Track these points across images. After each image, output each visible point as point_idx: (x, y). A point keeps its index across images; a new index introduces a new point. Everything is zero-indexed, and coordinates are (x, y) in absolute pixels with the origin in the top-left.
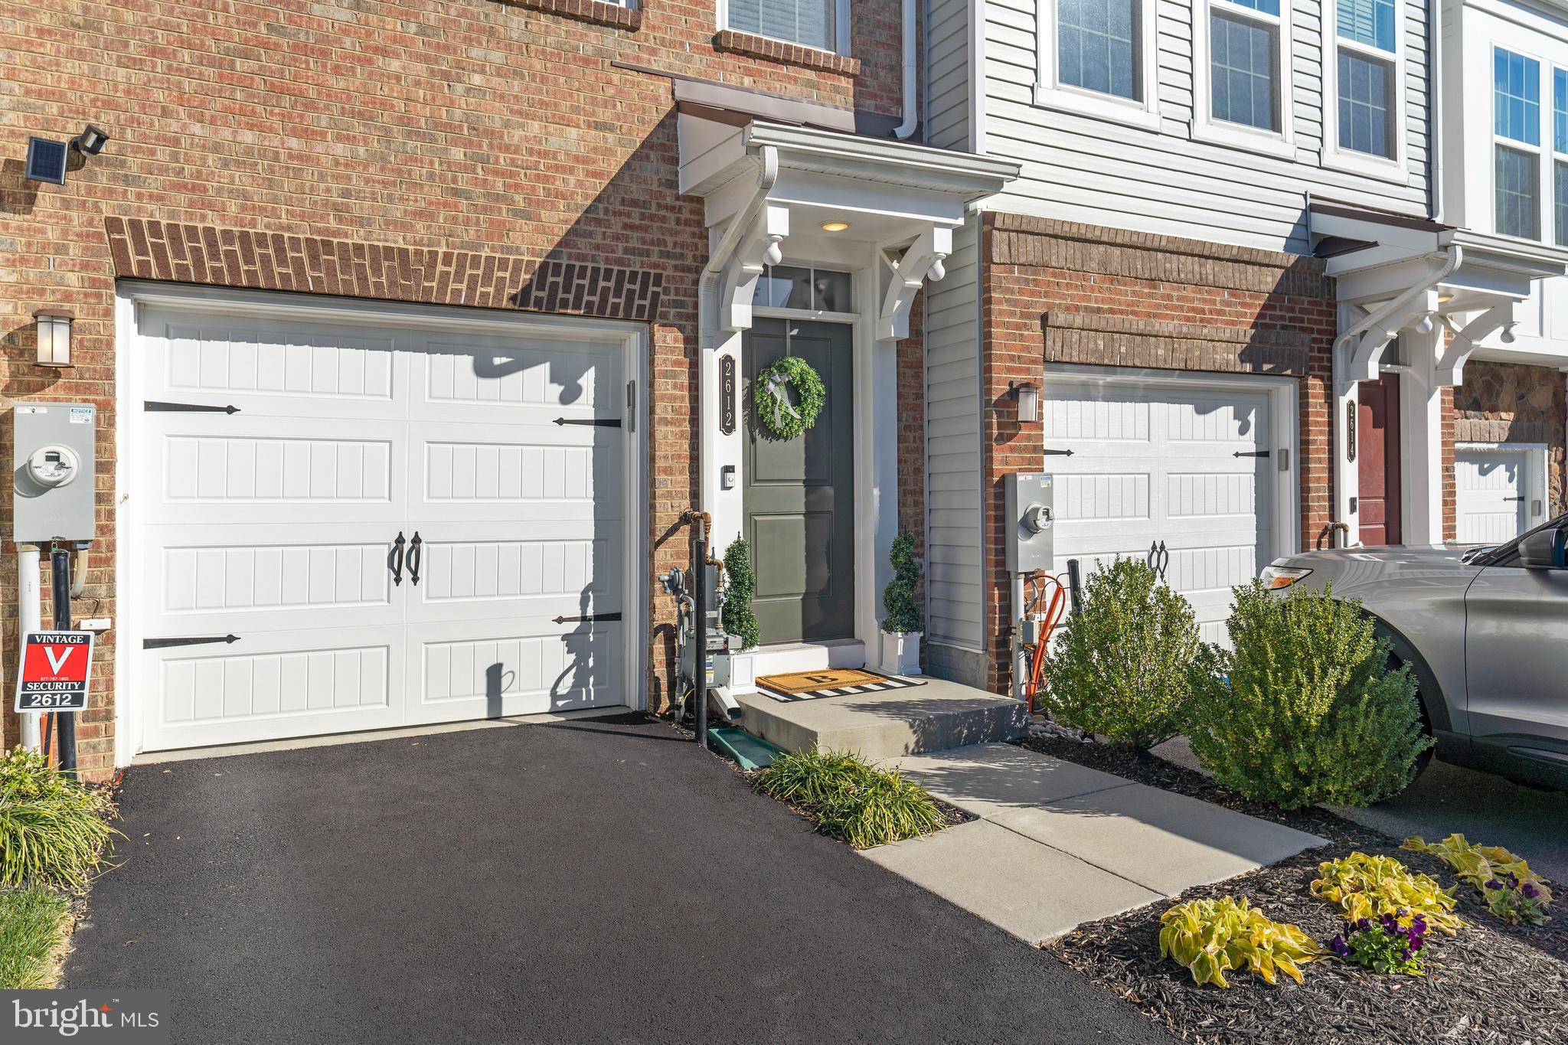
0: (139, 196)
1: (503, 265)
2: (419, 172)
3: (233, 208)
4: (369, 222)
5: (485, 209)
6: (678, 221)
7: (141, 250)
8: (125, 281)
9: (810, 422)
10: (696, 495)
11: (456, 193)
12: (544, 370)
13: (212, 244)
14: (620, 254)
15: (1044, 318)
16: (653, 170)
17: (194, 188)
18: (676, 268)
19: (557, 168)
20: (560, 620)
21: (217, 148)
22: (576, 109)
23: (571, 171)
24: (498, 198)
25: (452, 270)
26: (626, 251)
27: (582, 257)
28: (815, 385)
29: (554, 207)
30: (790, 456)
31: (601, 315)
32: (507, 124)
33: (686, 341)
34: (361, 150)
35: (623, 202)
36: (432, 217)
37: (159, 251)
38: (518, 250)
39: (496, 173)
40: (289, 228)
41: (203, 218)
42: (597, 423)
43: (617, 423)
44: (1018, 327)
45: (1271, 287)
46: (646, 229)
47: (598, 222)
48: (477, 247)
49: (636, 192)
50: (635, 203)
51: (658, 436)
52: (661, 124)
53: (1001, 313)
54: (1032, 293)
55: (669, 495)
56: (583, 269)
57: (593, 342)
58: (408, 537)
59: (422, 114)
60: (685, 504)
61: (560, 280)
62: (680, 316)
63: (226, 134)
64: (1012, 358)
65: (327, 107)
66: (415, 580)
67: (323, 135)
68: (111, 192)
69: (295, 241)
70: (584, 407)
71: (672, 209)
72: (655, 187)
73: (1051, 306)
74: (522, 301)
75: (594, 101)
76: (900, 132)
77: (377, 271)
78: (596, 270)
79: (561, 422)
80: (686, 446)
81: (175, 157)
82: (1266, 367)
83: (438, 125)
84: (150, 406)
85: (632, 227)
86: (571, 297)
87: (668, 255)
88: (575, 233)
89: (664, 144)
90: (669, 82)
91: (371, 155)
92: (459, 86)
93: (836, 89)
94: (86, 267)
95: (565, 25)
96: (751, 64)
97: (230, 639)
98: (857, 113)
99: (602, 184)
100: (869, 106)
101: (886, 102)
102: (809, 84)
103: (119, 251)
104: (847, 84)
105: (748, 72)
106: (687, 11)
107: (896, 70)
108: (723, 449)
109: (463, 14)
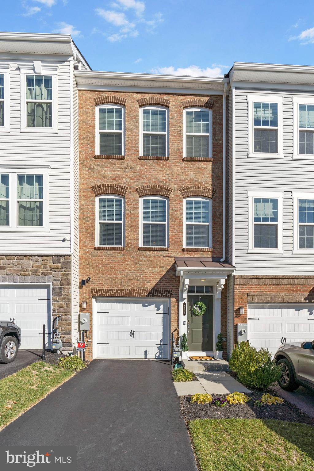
0: (95, 285)
1: (145, 291)
2: (132, 278)
3: (106, 286)
4: (125, 286)
5: (142, 282)
6: (176, 281)
7: (95, 292)
8: (93, 297)
9: (203, 313)
10: (178, 326)
11: (138, 280)
12: (154, 305)
13: (104, 291)
14: (165, 287)
15: (248, 294)
16: (171, 274)
17: (101, 284)
18: (175, 289)
19: (154, 275)
20: (157, 344)
21: (104, 278)
22: (157, 265)
23: (156, 275)
24: (144, 280)
25: (137, 292)
26: (166, 286)
27: (158, 288)
28: (204, 307)
29: (154, 281)
30: (200, 319)
31: (161, 297)
32: (146, 269)
33: (177, 300)
34: (124, 275)
35: (166, 279)
36: (134, 284)
37: (97, 292)
38: (147, 288)
39: (144, 277)
40: (114, 288)
41: (103, 287)
42: (163, 314)
43: (167, 314)
44: (241, 296)
46: (169, 283)
47: (161, 282)
48: (141, 288)
49: (168, 277)
50: (168, 279)
51: (172, 316)
52: (173, 265)
53: (237, 294)
54: (245, 289)
55: (174, 325)
56: (158, 290)
57: (163, 301)
58: (133, 331)
59: (133, 270)
60: (177, 327)
61: (154, 292)
62: (176, 296)
63: (105, 276)
64: (240, 302)
65: (119, 270)
66: (134, 337)
67: (118, 274)
68: (91, 285)
69: (114, 290)
70: (161, 311)
71: (174, 279)
72: (171, 276)
73: (250, 292)
74: (148, 296)
75: (160, 263)
76: (221, 260)
77: (126, 293)
78: (160, 290)
79: (157, 313)
80: (177, 317)
81: (99, 280)
82: (312, 301)
83: (135, 271)
84: (98, 312)
85: (167, 283)
86: (156, 295)
87: (174, 287)
88: (157, 284)
89: (173, 268)
90: (174, 258)
91: (125, 276)
92: (138, 264)
93: (208, 254)
94: (88, 295)
95: (155, 252)
96: (190, 252)
97: (108, 344)
98: (212, 258)
99: (161, 276)
100: (215, 256)
101: (219, 255)
102: (202, 254)
103: (92, 292)
104: (210, 253)
105: (189, 254)
106: (177, 246)
107: (221, 249)
108: (183, 318)
109: (139, 253)
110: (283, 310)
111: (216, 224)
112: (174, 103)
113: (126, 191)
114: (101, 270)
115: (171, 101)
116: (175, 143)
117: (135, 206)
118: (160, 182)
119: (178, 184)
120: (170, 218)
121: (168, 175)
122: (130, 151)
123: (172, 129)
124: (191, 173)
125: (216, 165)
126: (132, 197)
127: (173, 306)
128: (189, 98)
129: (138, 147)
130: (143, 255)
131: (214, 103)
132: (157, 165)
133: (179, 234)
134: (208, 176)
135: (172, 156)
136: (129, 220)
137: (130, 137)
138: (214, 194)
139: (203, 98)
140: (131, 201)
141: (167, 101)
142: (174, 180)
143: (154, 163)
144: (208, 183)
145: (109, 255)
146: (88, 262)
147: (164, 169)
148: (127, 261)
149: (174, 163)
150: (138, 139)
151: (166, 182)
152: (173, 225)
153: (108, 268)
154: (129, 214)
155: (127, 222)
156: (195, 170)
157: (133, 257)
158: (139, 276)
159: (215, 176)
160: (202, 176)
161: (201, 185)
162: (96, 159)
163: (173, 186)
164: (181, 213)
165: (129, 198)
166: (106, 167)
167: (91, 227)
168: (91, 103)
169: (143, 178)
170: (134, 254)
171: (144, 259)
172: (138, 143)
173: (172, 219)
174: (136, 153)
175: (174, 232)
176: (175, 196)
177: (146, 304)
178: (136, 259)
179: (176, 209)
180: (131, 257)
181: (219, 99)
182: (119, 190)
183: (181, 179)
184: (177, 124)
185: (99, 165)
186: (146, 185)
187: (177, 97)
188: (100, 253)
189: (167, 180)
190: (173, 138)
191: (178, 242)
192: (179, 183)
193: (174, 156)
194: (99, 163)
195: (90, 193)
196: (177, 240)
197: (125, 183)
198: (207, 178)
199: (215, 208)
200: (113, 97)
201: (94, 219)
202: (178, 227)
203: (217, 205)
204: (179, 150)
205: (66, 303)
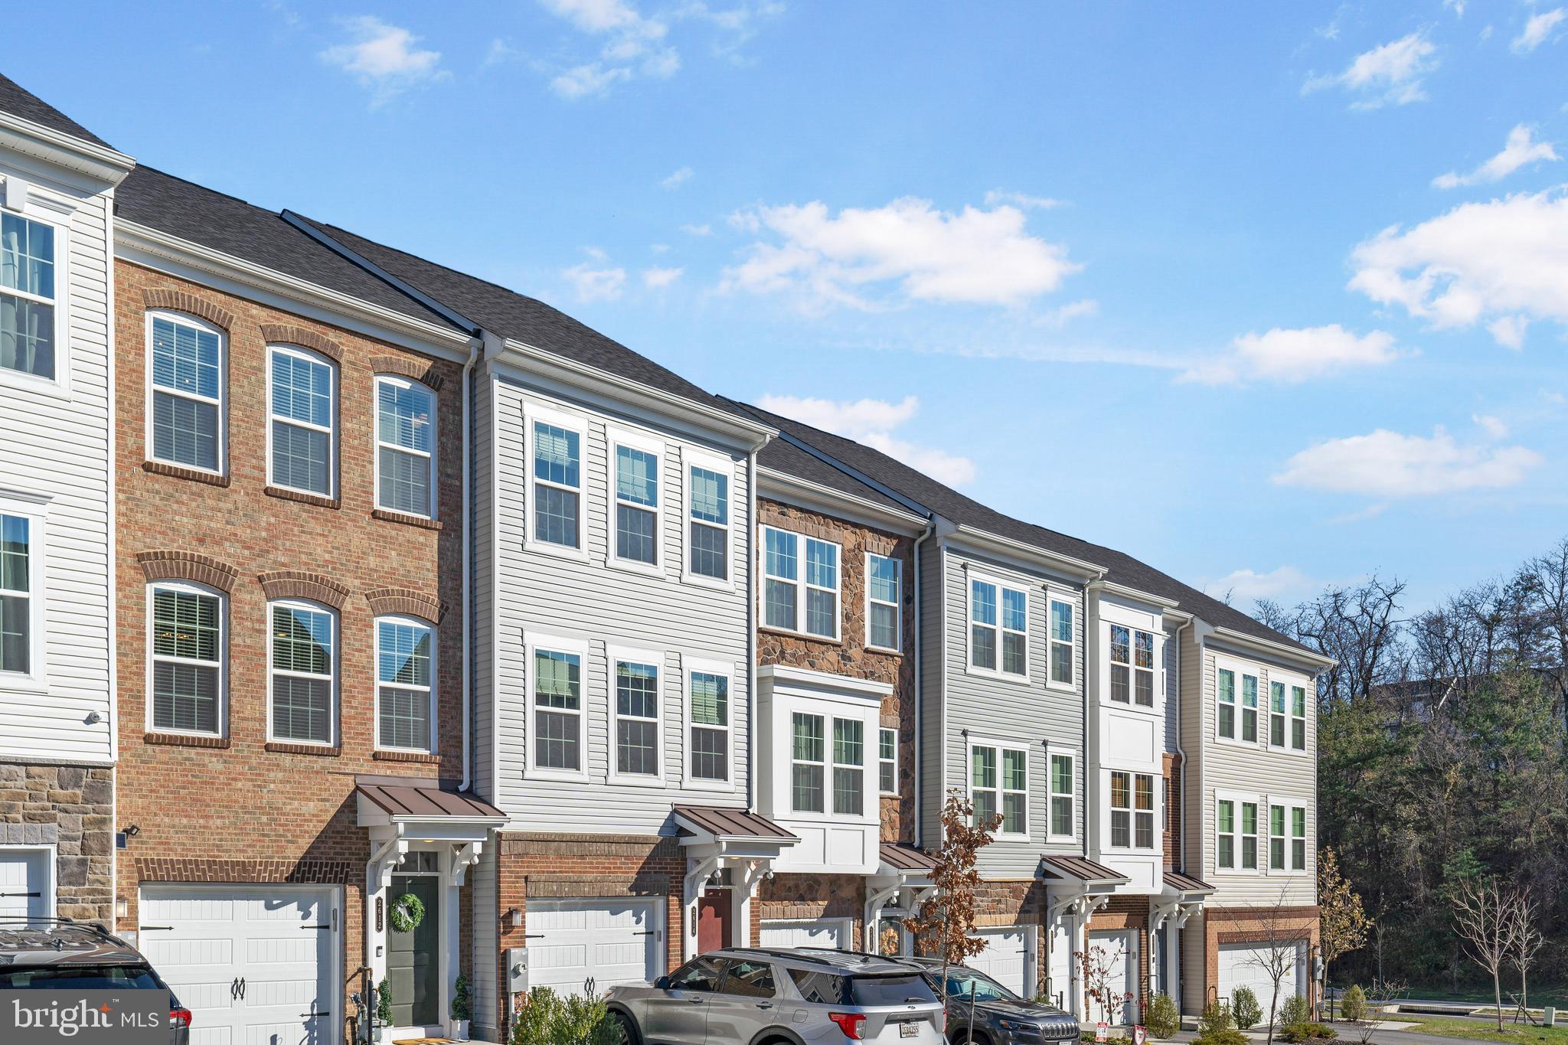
0: (147, 848)
1: (283, 864)
2: (249, 828)
3: (180, 850)
4: (230, 851)
5: (275, 841)
6: (357, 838)
7: (148, 871)
8: (141, 882)
9: (417, 924)
10: (365, 959)
11: (264, 835)
12: (295, 905)
13: (173, 866)
14: (332, 855)
15: (526, 877)
16: (345, 818)
17: (166, 843)
18: (356, 859)
19: (305, 821)
20: (303, 1015)
21: (174, 826)
22: (313, 794)
23: (311, 821)
24: (281, 836)
25: (262, 868)
26: (334, 853)
27: (315, 858)
28: (420, 907)
29: (304, 837)
30: (408, 940)
31: (324, 882)
32: (284, 804)
33: (360, 891)
34: (227, 821)
35: (333, 832)
36: (254, 846)
37: (154, 870)
38: (289, 858)
39: (280, 825)
40: (200, 856)
41: (169, 855)
42: (318, 927)
43: (327, 927)
45: (648, 854)
46: (343, 843)
47: (323, 842)
48: (272, 857)
49: (339, 828)
50: (338, 832)
51: (348, 934)
52: (350, 796)
53: (505, 876)
54: (521, 866)
55: (353, 959)
56: (316, 863)
57: (317, 892)
58: (240, 979)
59: (250, 803)
60: (360, 963)
61: (306, 869)
62: (358, 880)
63: (177, 820)
64: (511, 897)
65: (214, 805)
66: (242, 997)
67: (212, 817)
68: (137, 848)
69: (203, 861)
70: (313, 920)
71: (354, 833)
72: (347, 824)
73: (531, 871)
74: (290, 879)
75: (320, 790)
76: (462, 788)
77: (233, 870)
78: (321, 863)
79: (303, 927)
80: (360, 937)
81: (159, 832)
82: (644, 893)
83: (256, 808)
85: (337, 843)
86: (311, 876)
87: (353, 854)
88: (313, 847)
89: (350, 806)
90: (353, 777)
91: (231, 823)
92: (265, 790)
93: (430, 770)
94: (128, 878)
95: (309, 758)
96: (390, 764)
98: (441, 780)
99: (324, 825)
100: (446, 776)
101: (454, 774)
102: (417, 769)
103: (140, 871)
104: (435, 767)
105: (389, 768)
106: (361, 744)
107: (460, 757)
108: (378, 939)
109: (267, 759)
110: (590, 912)
111: (449, 693)
112: (352, 358)
113: (233, 580)
114: (164, 802)
115: (346, 349)
116: (356, 465)
117: (257, 626)
118: (319, 566)
119: (361, 578)
120: (343, 667)
121: (338, 548)
122: (243, 466)
123: (349, 425)
124: (393, 553)
125: (448, 541)
126: (248, 597)
127: (351, 907)
128: (387, 353)
129: (263, 459)
130: (278, 765)
131: (442, 380)
132: (312, 518)
133: (365, 714)
134: (429, 565)
135: (347, 498)
136: (241, 664)
137: (244, 425)
138: (443, 614)
139: (419, 359)
140: (247, 608)
141: (334, 346)
142: (352, 566)
143: (305, 511)
144: (431, 586)
145: (187, 759)
146: (128, 778)
147: (330, 532)
148: (235, 779)
149: (352, 520)
150: (264, 437)
151: (334, 569)
152: (350, 686)
153: (184, 799)
154: (239, 645)
155: (236, 669)
156: (400, 545)
157: (250, 769)
158: (268, 825)
159: (445, 568)
160: (415, 563)
161: (415, 588)
162: (149, 474)
163: (350, 582)
164: (368, 657)
165: (241, 602)
166: (177, 502)
167: (135, 673)
168: (132, 300)
169: (277, 549)
170: (254, 762)
171: (280, 775)
172: (263, 448)
173: (349, 671)
174: (256, 473)
175: (352, 707)
176: (355, 608)
177: (275, 902)
178: (260, 775)
179: (357, 645)
180: (247, 768)
181: (453, 372)
182: (216, 573)
183: (369, 564)
184: (360, 413)
185: (158, 492)
186: (284, 570)
187: (359, 341)
188: (162, 752)
189: (336, 563)
190: (350, 453)
191: (362, 734)
192: (364, 574)
193: (353, 499)
194: (157, 486)
195: (132, 572)
196: (360, 728)
197: (229, 555)
198: (428, 570)
199: (446, 652)
200: (196, 299)
201: (144, 651)
202: (362, 693)
203: (450, 643)
204: (364, 486)
205: (96, 906)
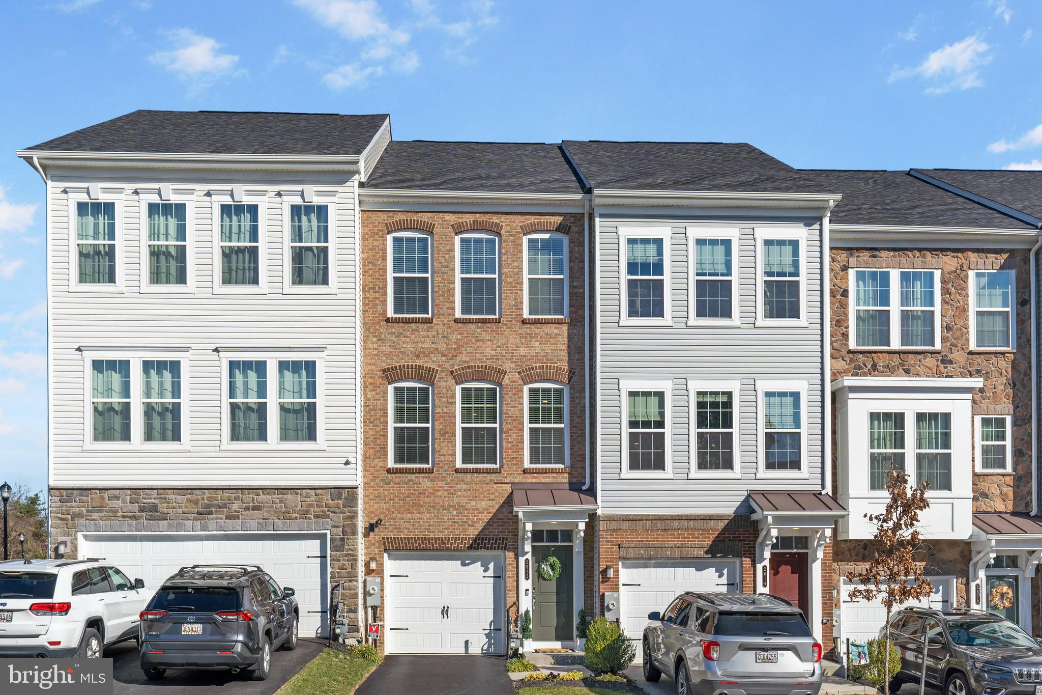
0: (388, 532)
1: (466, 539)
2: (446, 518)
3: (406, 532)
4: (434, 532)
5: (461, 525)
6: (513, 522)
7: (388, 543)
8: (386, 550)
9: (557, 575)
10: (518, 597)
11: (454, 522)
12: (479, 563)
13: (402, 541)
14: (496, 533)
15: (619, 545)
16: (505, 509)
17: (398, 528)
18: (512, 535)
19: (479, 513)
20: (484, 630)
22: (484, 497)
23: (483, 513)
24: (464, 522)
25: (453, 541)
26: (498, 532)
27: (485, 535)
28: (558, 565)
29: (479, 523)
30: (552, 586)
31: (491, 549)
32: (467, 503)
33: (515, 555)
34: (433, 515)
35: (497, 519)
36: (449, 529)
37: (392, 543)
38: (469, 535)
39: (464, 516)
40: (417, 535)
41: (400, 535)
42: (494, 577)
43: (500, 577)
44: (609, 548)
45: (723, 527)
46: (503, 526)
47: (490, 525)
48: (460, 535)
49: (501, 516)
50: (500, 519)
51: (507, 581)
52: (508, 497)
53: (603, 545)
54: (615, 538)
55: (510, 597)
56: (486, 538)
57: (493, 556)
58: (446, 607)
59: (446, 504)
60: (515, 599)
61: (480, 541)
62: (513, 548)
63: (405, 515)
64: (608, 558)
65: (425, 506)
66: (448, 617)
67: (424, 512)
68: (383, 531)
69: (418, 538)
70: (491, 573)
71: (511, 519)
72: (506, 514)
73: (623, 541)
74: (470, 548)
75: (489, 493)
76: (584, 488)
77: (436, 544)
78: (490, 538)
79: (484, 577)
80: (515, 584)
81: (395, 522)
82: (718, 555)
83: (450, 506)
84: (391, 576)
85: (500, 526)
86: (483, 546)
87: (510, 532)
88: (484, 529)
89: (509, 502)
90: (510, 485)
91: (435, 516)
92: (455, 496)
93: (563, 478)
94: (378, 548)
95: (481, 475)
96: (535, 475)
97: (407, 629)
98: (570, 483)
99: (491, 515)
100: (574, 480)
101: (580, 478)
102: (554, 477)
103: (384, 543)
104: (566, 475)
105: (534, 478)
106: (515, 465)
107: (584, 468)
108: (526, 584)
109: (456, 477)
110: (677, 569)
111: (576, 427)
112: (508, 228)
113: (436, 376)
114: (397, 505)
115: (504, 224)
116: (511, 293)
117: (450, 400)
118: (487, 359)
119: (515, 362)
120: (504, 418)
121: (500, 347)
122: (442, 309)
123: (506, 270)
124: (536, 343)
125: (575, 329)
126: (445, 384)
127: (509, 564)
128: (532, 219)
129: (454, 302)
130: (463, 481)
131: (570, 227)
132: (483, 331)
133: (518, 445)
134: (561, 347)
135: (506, 315)
136: (440, 423)
137: (441, 285)
138: (572, 377)
139: (554, 218)
140: (444, 391)
141: (497, 225)
142: (509, 356)
143: (478, 328)
144: (563, 360)
145: (410, 481)
146: (378, 493)
147: (494, 337)
148: (437, 490)
149: (509, 328)
150: (454, 289)
151: (497, 359)
152: (508, 430)
153: (408, 503)
154: (440, 413)
155: (438, 426)
156: (541, 338)
157: (446, 484)
158: (456, 516)
159: (573, 347)
160: (553, 347)
161: (551, 363)
162: (389, 324)
163: (508, 366)
164: (520, 410)
165: (440, 387)
166: (404, 337)
167: (382, 435)
168: (380, 230)
169: (462, 353)
170: (448, 479)
171: (464, 486)
172: (453, 296)
173: (507, 420)
174: (450, 311)
175: (509, 442)
176: (511, 382)
177: (467, 562)
178: (452, 487)
179: (513, 404)
180: (444, 483)
181: (578, 220)
182: (425, 373)
183: (520, 353)
184: (514, 261)
185: (394, 333)
186: (466, 365)
187: (513, 217)
188: (396, 477)
189: (498, 356)
190: (507, 287)
191: (516, 458)
192: (517, 359)
193: (509, 315)
194: (393, 330)
195: (380, 380)
196: (515, 455)
197: (433, 362)
198: (561, 350)
199: (574, 401)
200: (414, 220)
201: (387, 423)
202: (516, 433)
203: (577, 395)
204: (517, 306)
205: (350, 563)
